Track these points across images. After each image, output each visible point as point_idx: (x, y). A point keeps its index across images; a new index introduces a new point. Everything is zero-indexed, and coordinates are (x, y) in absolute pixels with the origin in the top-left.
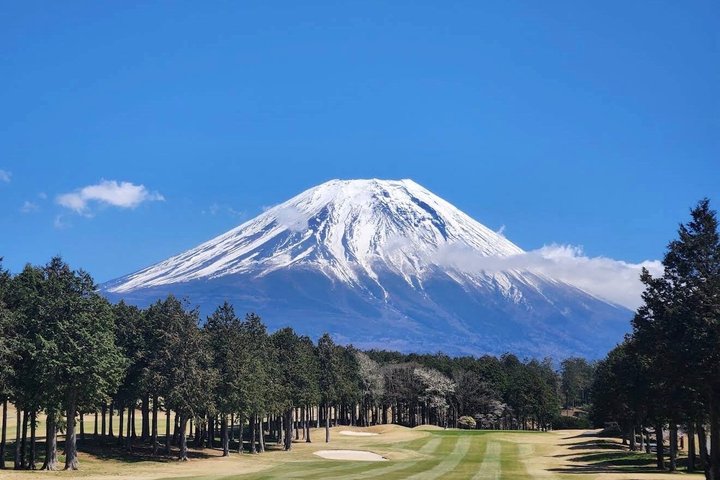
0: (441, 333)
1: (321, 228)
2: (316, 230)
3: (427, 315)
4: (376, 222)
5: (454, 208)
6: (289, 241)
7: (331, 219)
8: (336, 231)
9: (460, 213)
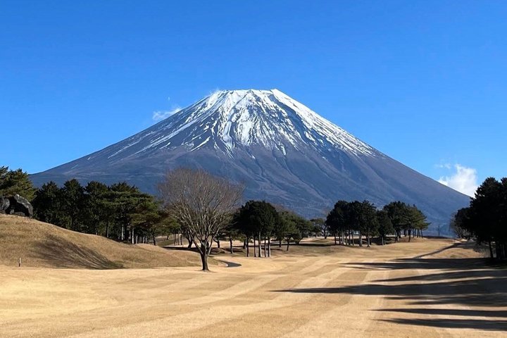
0: (303, 199)
1: (214, 124)
2: (211, 126)
3: (292, 186)
4: (254, 119)
5: (308, 109)
6: (192, 134)
7: (221, 118)
8: (225, 126)
9: (313, 113)
